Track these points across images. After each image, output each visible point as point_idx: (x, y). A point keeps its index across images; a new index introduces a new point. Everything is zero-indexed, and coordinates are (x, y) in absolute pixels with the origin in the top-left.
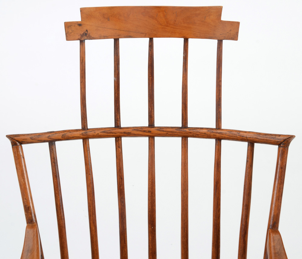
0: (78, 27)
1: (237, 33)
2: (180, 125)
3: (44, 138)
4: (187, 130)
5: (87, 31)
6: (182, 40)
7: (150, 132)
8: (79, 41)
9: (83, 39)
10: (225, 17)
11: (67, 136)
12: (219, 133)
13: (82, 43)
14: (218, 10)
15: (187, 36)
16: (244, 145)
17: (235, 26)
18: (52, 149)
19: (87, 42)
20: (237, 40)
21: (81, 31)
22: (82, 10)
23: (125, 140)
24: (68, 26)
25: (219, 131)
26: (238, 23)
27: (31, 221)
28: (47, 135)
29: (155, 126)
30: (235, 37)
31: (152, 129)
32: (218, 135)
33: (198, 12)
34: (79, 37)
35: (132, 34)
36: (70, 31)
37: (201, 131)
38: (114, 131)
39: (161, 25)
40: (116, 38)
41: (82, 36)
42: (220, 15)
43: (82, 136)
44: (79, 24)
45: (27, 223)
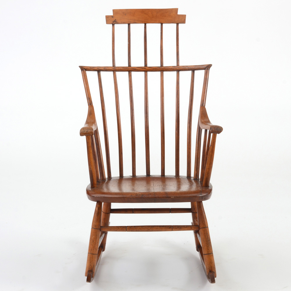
0: (112, 18)
1: (185, 20)
2: (160, 66)
3: (96, 69)
4: (163, 67)
5: (116, 20)
6: (160, 24)
7: (145, 68)
8: (112, 25)
9: (114, 23)
10: (179, 13)
11: (106, 69)
12: (178, 68)
13: (113, 25)
14: (176, 10)
15: (162, 22)
16: (190, 72)
17: (184, 17)
18: (99, 74)
19: (115, 25)
20: (185, 23)
21: (113, 19)
22: (114, 11)
23: (133, 73)
24: (107, 17)
25: (178, 67)
26: (185, 15)
27: (90, 104)
28: (97, 68)
29: (148, 66)
30: (184, 22)
31: (146, 67)
32: (177, 68)
33: (167, 11)
34: (112, 22)
35: (136, 21)
36: (108, 20)
37: (170, 67)
38: (128, 68)
39: (150, 17)
40: (129, 23)
41: (113, 22)
42: (177, 12)
43: (113, 70)
44: (112, 17)
45: (88, 105)
